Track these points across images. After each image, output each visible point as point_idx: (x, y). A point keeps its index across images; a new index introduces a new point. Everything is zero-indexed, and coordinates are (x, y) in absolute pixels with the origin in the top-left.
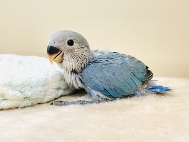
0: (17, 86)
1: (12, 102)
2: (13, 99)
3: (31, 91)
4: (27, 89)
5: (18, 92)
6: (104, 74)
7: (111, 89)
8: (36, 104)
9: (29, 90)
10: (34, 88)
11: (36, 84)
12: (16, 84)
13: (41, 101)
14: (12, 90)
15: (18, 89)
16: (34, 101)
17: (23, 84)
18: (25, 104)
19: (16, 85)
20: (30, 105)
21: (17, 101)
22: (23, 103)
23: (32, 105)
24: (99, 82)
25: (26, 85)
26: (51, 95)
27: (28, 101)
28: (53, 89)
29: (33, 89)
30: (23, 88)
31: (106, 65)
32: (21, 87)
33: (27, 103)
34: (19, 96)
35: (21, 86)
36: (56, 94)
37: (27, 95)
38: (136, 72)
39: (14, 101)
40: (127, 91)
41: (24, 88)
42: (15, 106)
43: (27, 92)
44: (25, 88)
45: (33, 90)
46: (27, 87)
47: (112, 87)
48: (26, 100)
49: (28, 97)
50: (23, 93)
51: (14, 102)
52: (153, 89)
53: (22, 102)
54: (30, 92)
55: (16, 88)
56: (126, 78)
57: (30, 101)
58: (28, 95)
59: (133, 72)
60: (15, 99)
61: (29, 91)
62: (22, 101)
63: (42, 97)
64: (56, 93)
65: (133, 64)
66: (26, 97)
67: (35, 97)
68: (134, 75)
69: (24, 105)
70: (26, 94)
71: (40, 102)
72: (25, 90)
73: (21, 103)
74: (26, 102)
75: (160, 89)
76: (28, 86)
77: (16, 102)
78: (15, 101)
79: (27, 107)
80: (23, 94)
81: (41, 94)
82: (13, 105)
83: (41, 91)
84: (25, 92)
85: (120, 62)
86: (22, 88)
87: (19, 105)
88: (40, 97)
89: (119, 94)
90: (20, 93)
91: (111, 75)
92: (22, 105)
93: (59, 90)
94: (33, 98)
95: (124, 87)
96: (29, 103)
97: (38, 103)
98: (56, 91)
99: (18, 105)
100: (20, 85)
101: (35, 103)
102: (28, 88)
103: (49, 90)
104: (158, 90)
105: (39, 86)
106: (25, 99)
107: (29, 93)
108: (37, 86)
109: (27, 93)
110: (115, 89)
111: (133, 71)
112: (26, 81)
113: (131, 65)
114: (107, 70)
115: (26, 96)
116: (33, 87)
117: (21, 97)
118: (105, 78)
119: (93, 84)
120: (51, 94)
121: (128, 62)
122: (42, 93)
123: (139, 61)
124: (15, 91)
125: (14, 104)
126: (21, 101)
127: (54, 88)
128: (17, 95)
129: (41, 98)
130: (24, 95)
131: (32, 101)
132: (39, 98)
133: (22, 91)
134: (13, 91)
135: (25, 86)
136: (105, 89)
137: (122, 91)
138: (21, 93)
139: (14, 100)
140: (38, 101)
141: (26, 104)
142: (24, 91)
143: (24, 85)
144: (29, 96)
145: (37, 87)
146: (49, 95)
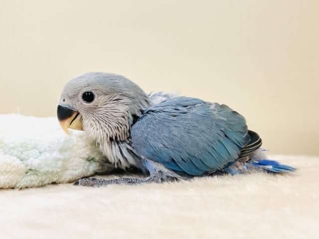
0: (13, 148)
1: (4, 175)
2: (5, 171)
3: (39, 158)
4: (32, 153)
5: (15, 158)
6: (170, 132)
7: (183, 159)
8: (49, 184)
9: (35, 156)
10: (45, 153)
11: (49, 147)
12: (12, 143)
13: (57, 178)
14: (5, 154)
15: (15, 152)
16: (44, 178)
17: (24, 145)
18: (27, 182)
19: (12, 146)
20: (36, 183)
21: (13, 175)
22: (23, 180)
23: (41, 184)
24: (162, 146)
25: (29, 146)
26: (76, 170)
27: (32, 177)
28: (81, 159)
29: (43, 154)
30: (24, 152)
31: (175, 116)
32: (21, 149)
33: (31, 181)
34: (16, 165)
35: (20, 147)
36: (85, 169)
37: (31, 165)
38: (229, 130)
39: (7, 174)
40: (213, 165)
41: (27, 152)
42: (9, 183)
43: (31, 159)
44: (29, 152)
45: (43, 157)
46: (32, 151)
47: (186, 156)
48: (30, 175)
49: (33, 169)
50: (24, 161)
51: (6, 176)
52: (260, 164)
53: (23, 178)
54: (37, 160)
55: (12, 150)
56: (211, 139)
57: (36, 176)
58: (33, 165)
59: (223, 129)
60: (9, 172)
61: (35, 158)
62: (22, 176)
63: (59, 170)
64: (86, 167)
65: (224, 117)
66: (30, 170)
67: (46, 169)
68: (226, 136)
69: (26, 184)
70: (29, 162)
71: (55, 180)
72: (27, 156)
73: (19, 179)
74: (29, 178)
75: (274, 166)
76: (33, 149)
77: (11, 177)
78: (10, 174)
79: (32, 187)
80: (23, 163)
81: (57, 164)
82: (5, 181)
83: (57, 160)
84: (28, 159)
85: (201, 112)
86: (22, 153)
87: (17, 183)
88: (55, 170)
89: (197, 168)
90: (18, 160)
91: (184, 134)
92: (22, 184)
93: (91, 163)
94: (42, 170)
95: (206, 157)
96: (34, 179)
97: (51, 182)
98: (85, 164)
99: (15, 182)
100: (19, 145)
101: (46, 182)
102: (34, 153)
103: (71, 160)
104: (270, 167)
105: (54, 150)
106: (28, 174)
107: (34, 162)
108: (49, 150)
109: (32, 161)
110: (191, 160)
111: (223, 127)
112: (30, 140)
113: (219, 118)
114: (176, 124)
115: (29, 168)
116: (43, 152)
117: (20, 167)
118: (172, 139)
119: (152, 150)
120: (76, 168)
121: (215, 113)
122: (60, 163)
123: (235, 113)
124: (9, 156)
125: (8, 180)
126: (20, 175)
127: (82, 156)
128: (14, 163)
129: (57, 173)
130: (27, 165)
131: (40, 178)
132: (53, 172)
133: (23, 156)
134: (6, 156)
135: (29, 149)
136: (173, 160)
137: (203, 163)
138: (22, 160)
139: (7, 172)
140: (52, 178)
141: (29, 182)
142: (26, 158)
143: (26, 146)
144: (36, 166)
145: (50, 152)
146: (72, 170)
